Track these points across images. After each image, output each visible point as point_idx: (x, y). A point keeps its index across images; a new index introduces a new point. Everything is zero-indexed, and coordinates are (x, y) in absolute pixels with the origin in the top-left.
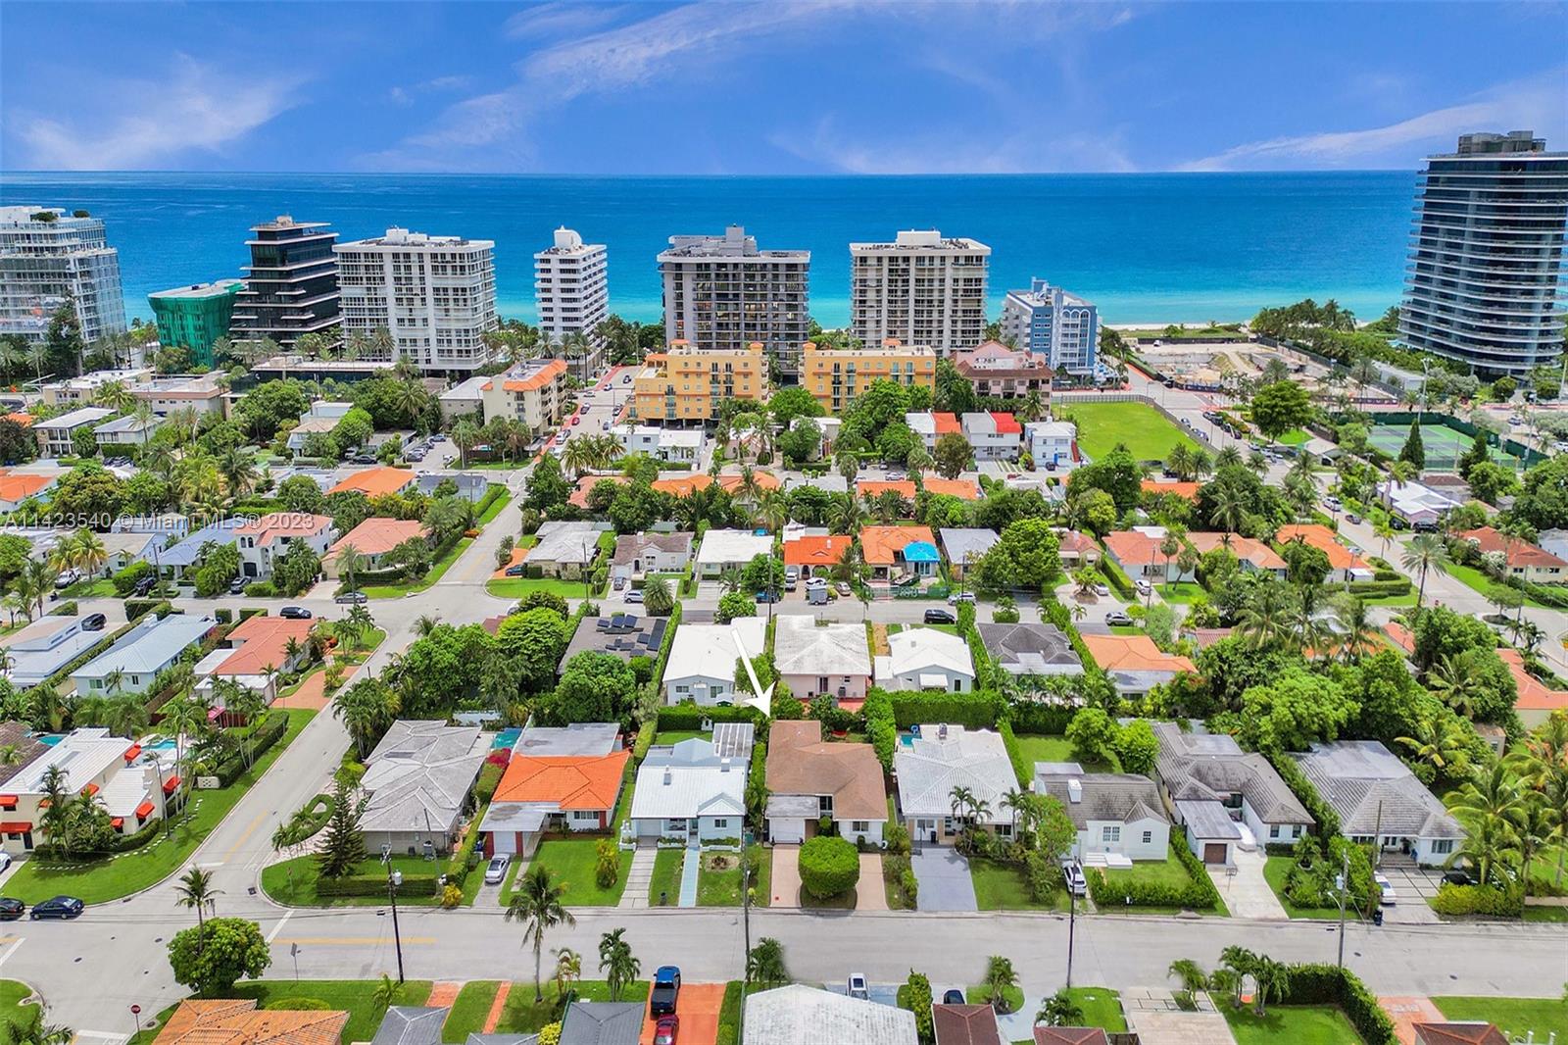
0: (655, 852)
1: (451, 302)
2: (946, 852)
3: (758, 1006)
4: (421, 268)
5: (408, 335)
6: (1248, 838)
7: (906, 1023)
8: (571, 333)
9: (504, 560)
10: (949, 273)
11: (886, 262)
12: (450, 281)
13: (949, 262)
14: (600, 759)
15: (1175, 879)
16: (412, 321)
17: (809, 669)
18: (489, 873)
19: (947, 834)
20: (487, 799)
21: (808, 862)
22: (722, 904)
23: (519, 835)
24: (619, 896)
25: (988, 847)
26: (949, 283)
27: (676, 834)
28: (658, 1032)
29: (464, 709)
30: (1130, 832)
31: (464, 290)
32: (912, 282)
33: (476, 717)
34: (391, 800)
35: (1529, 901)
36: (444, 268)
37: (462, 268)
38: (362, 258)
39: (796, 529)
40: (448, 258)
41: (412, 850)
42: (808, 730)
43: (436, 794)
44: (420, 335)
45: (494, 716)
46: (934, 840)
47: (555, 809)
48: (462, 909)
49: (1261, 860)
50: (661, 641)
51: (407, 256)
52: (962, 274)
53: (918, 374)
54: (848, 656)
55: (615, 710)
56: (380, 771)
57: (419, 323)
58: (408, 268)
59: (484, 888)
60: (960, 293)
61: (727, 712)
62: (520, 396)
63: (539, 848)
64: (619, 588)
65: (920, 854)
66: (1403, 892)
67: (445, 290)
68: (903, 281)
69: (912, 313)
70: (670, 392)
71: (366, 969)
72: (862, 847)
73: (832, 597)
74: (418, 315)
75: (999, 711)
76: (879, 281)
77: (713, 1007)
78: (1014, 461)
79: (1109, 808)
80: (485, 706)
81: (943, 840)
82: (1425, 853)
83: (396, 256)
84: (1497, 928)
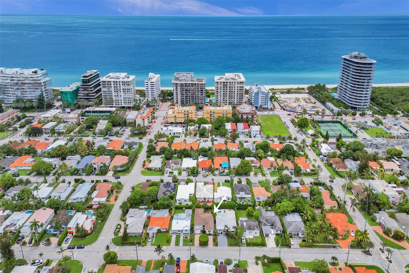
0: (175, 236)
1: (126, 92)
2: (223, 235)
3: (192, 265)
4: (120, 84)
5: (117, 99)
6: (273, 232)
7: (214, 267)
8: (153, 98)
9: (144, 165)
10: (236, 85)
11: (222, 83)
12: (126, 87)
13: (236, 83)
14: (166, 218)
15: (259, 241)
16: (118, 96)
17: (202, 196)
18: (149, 240)
19: (224, 232)
20: (147, 226)
21: (200, 239)
22: (187, 246)
23: (153, 233)
24: (170, 244)
25: (230, 235)
26: (236, 87)
27: (179, 232)
28: (177, 269)
29: (141, 206)
30: (253, 232)
31: (129, 89)
32: (228, 87)
33: (143, 207)
34: (132, 227)
35: (314, 244)
36: (125, 85)
37: (129, 84)
38: (107, 82)
39: (201, 158)
40: (126, 82)
41: (136, 235)
42: (201, 210)
43: (139, 225)
44: (120, 99)
45: (146, 207)
46: (221, 233)
47: (159, 228)
48: (145, 247)
49: (274, 236)
50: (175, 189)
51: (116, 82)
52: (239, 86)
53: (228, 113)
54: (209, 193)
55: (168, 207)
56: (129, 220)
57: (119, 96)
58: (117, 84)
59: (148, 242)
60: (239, 90)
61: (187, 206)
62: (144, 119)
63: (156, 235)
64: (167, 173)
65: (219, 236)
66: (295, 242)
67: (125, 89)
68: (226, 87)
69: (228, 94)
70: (175, 117)
71: (131, 258)
72: (210, 234)
73: (207, 175)
74: (119, 95)
75: (235, 206)
76: (221, 87)
77: (185, 264)
78: (247, 135)
79: (250, 228)
80: (145, 205)
81: (223, 233)
82: (300, 235)
83: (114, 82)
84: (308, 249)
